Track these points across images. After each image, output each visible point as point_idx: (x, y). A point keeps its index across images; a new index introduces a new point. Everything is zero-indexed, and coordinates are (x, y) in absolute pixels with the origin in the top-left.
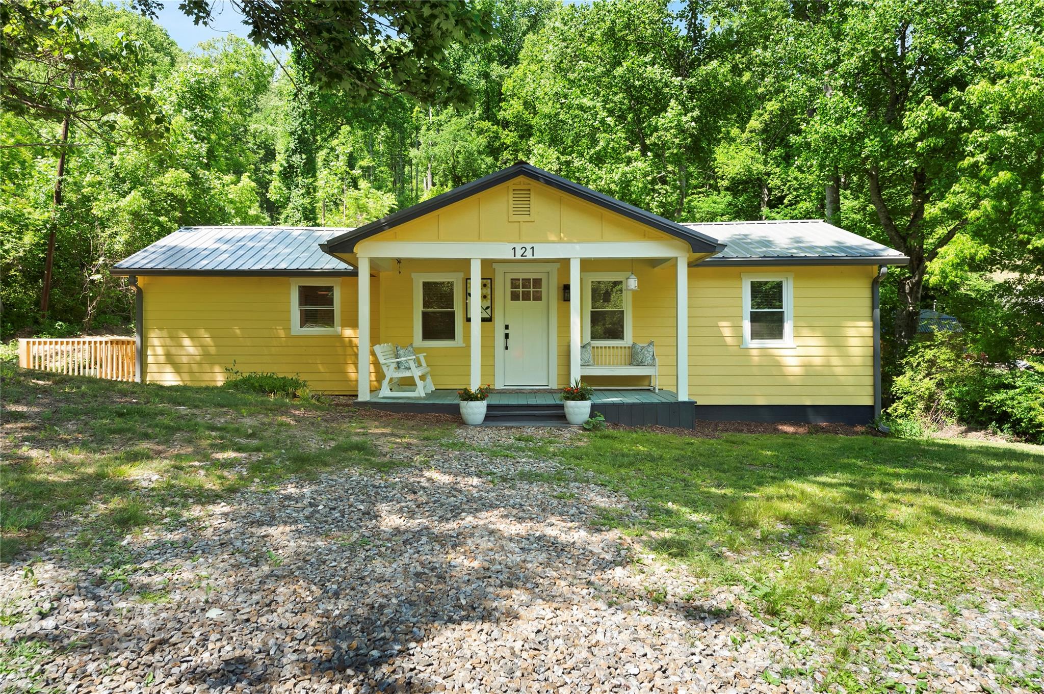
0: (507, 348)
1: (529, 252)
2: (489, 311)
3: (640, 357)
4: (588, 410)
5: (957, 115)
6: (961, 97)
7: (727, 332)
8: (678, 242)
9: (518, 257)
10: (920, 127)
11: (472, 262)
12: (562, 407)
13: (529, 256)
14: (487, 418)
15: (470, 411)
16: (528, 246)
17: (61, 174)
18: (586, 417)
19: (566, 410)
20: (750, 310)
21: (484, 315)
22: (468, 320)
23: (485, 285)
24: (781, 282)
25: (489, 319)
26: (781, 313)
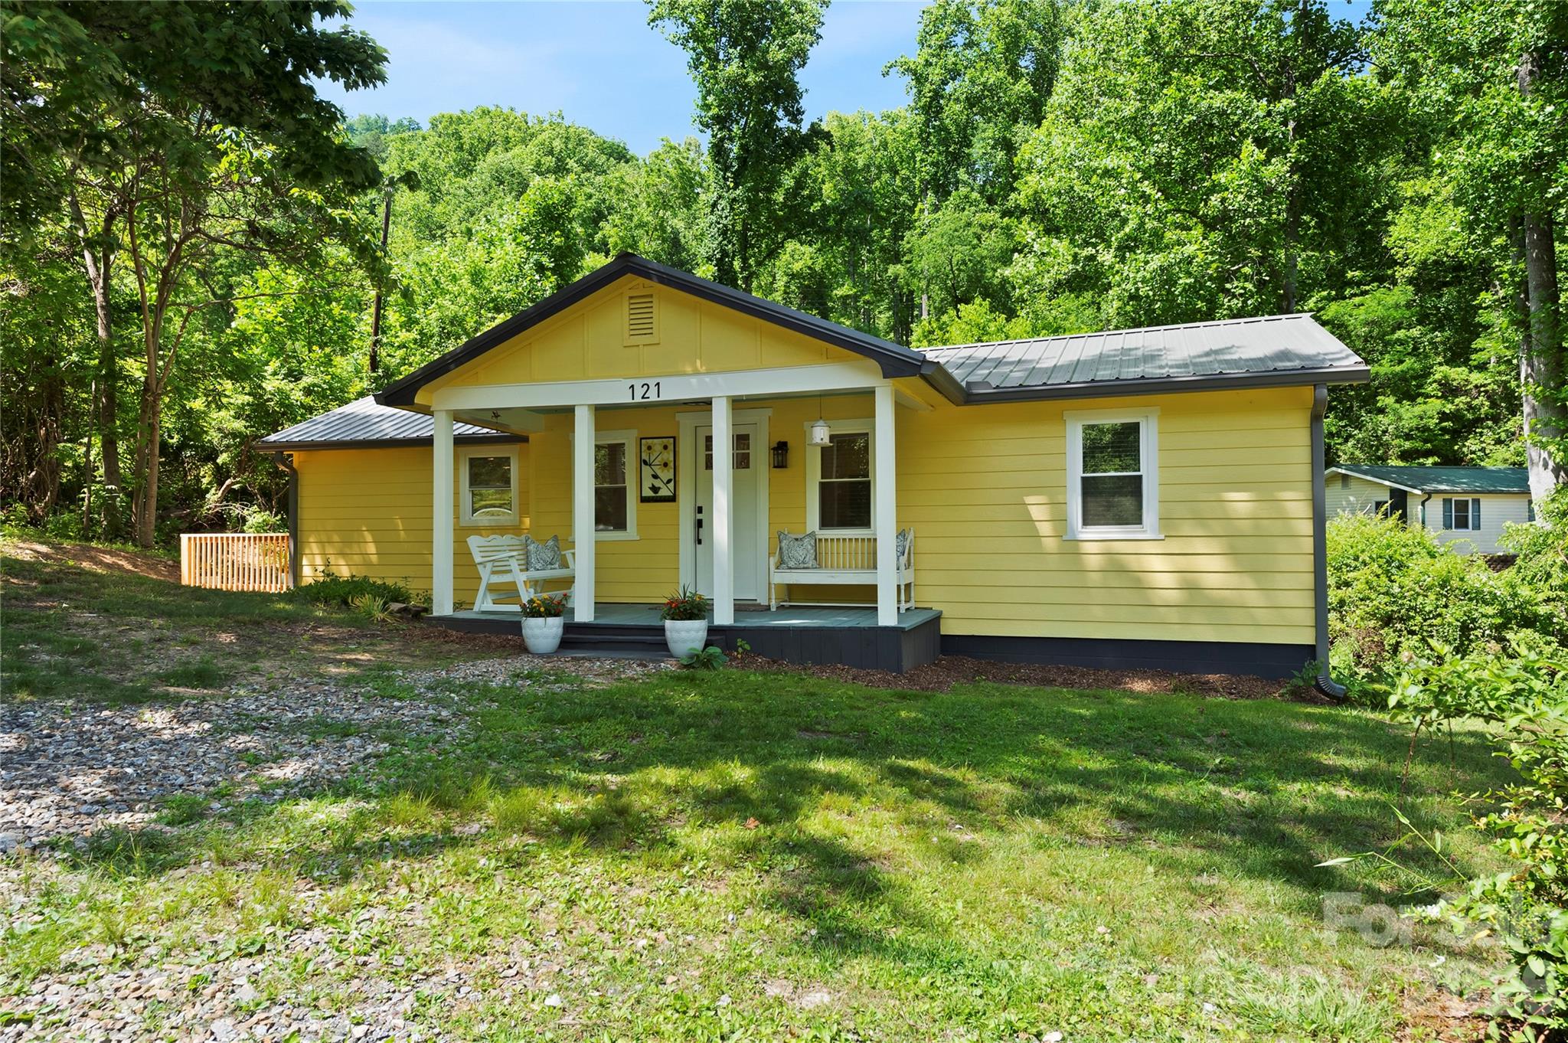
0: (699, 541)
1: (653, 390)
2: (671, 486)
4: (703, 635)
7: (1038, 512)
9: (638, 399)
11: (577, 409)
12: (662, 630)
13: (653, 397)
16: (652, 382)
17: (376, 334)
18: (699, 645)
19: (668, 634)
20: (1082, 474)
21: (664, 492)
22: (644, 500)
23: (665, 447)
24: (1138, 424)
25: (672, 499)
26: (1140, 477)
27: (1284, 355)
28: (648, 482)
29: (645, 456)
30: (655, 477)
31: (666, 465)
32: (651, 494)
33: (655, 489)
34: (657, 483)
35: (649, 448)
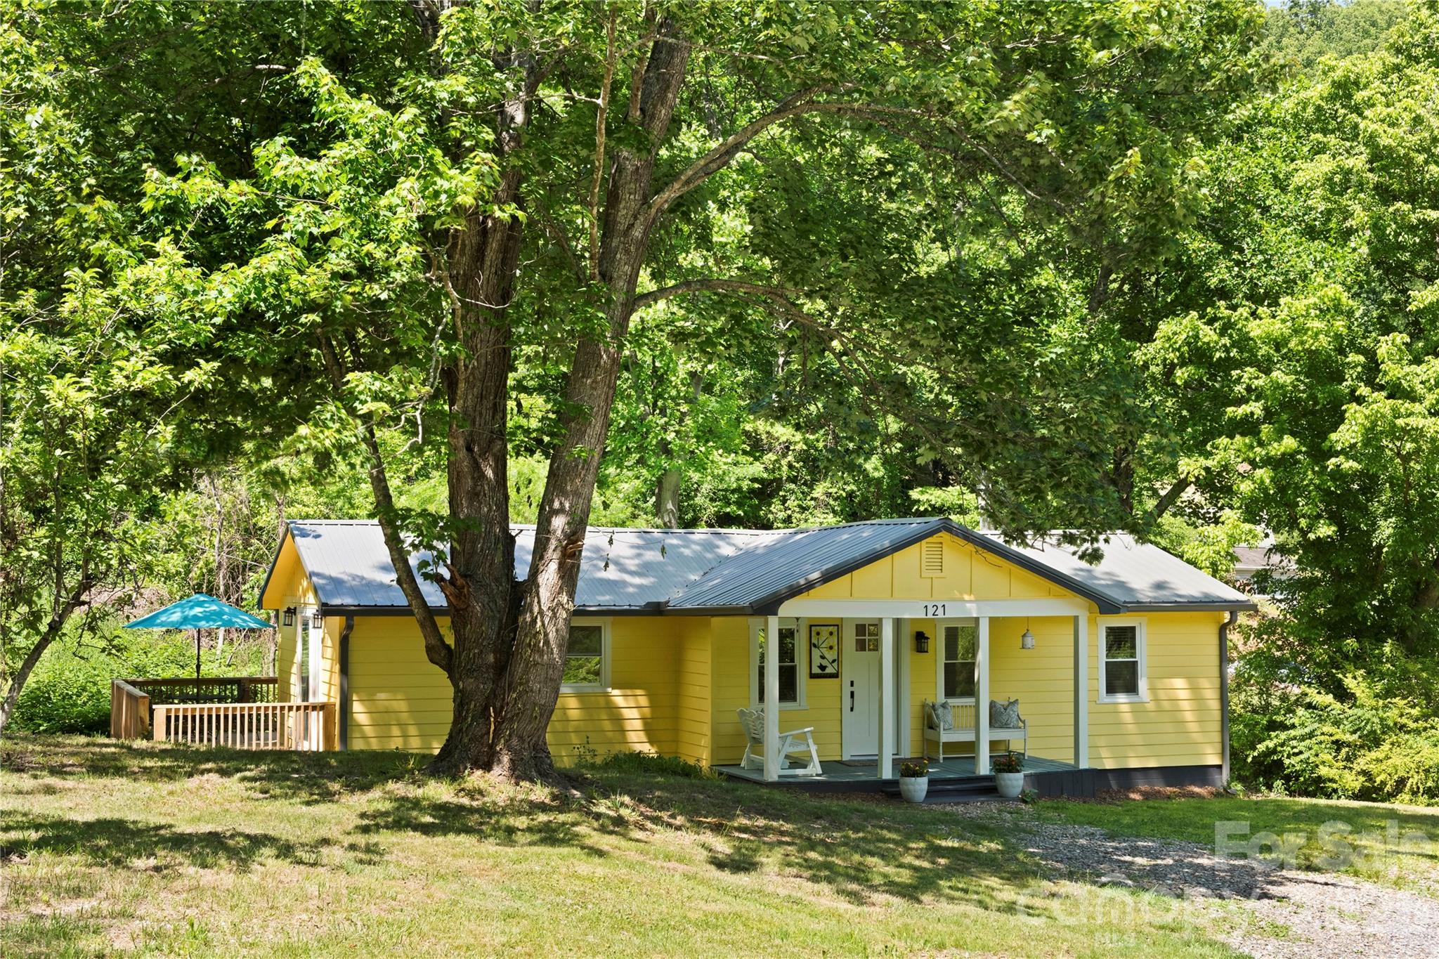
0: (852, 709)
1: (940, 611)
2: (835, 664)
3: (1005, 718)
5: (1226, 341)
6: (1229, 318)
8: (1080, 600)
9: (930, 616)
10: (1178, 350)
11: (884, 621)
13: (940, 615)
14: (930, 793)
15: (911, 787)
20: (1105, 660)
21: (829, 670)
22: (813, 676)
23: (831, 634)
24: (1133, 629)
25: (835, 676)
26: (1135, 663)
27: (1206, 595)
28: (817, 661)
29: (814, 641)
30: (823, 657)
31: (831, 648)
32: (819, 671)
33: (822, 668)
34: (824, 663)
35: (818, 634)
